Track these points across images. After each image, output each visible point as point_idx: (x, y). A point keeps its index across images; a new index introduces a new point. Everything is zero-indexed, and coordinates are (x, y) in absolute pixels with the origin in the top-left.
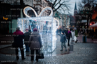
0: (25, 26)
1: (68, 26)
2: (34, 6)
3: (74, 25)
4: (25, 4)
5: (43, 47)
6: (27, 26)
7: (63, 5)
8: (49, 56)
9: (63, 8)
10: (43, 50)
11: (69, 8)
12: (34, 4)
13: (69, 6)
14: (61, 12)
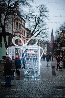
0: (13, 54)
1: (46, 52)
2: (14, 34)
3: (51, 52)
4: (6, 32)
5: (31, 72)
6: (14, 54)
7: (42, 33)
8: (36, 80)
9: (42, 35)
10: (30, 75)
11: (47, 35)
12: (14, 32)
13: (48, 33)
14: (39, 39)
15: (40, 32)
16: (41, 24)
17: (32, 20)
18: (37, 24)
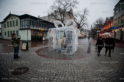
15: (84, 24)
16: (84, 19)
17: (79, 17)
18: (82, 19)
